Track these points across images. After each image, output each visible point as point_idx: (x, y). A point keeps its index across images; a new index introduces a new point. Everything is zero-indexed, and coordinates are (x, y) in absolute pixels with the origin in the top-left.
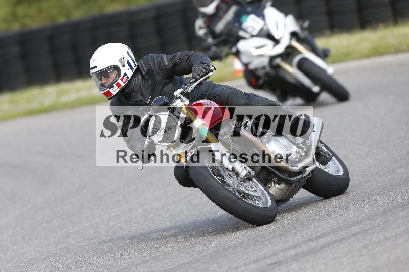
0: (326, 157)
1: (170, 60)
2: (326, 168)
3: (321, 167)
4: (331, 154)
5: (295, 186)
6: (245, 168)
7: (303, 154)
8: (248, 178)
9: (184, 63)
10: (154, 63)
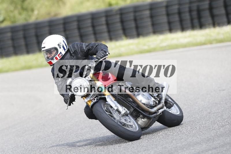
0: (170, 104)
1: (87, 46)
2: (170, 111)
3: (168, 110)
4: (173, 102)
5: (153, 120)
6: (124, 109)
7: (157, 102)
8: (126, 115)
9: (94, 49)
10: (78, 47)
